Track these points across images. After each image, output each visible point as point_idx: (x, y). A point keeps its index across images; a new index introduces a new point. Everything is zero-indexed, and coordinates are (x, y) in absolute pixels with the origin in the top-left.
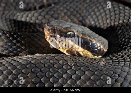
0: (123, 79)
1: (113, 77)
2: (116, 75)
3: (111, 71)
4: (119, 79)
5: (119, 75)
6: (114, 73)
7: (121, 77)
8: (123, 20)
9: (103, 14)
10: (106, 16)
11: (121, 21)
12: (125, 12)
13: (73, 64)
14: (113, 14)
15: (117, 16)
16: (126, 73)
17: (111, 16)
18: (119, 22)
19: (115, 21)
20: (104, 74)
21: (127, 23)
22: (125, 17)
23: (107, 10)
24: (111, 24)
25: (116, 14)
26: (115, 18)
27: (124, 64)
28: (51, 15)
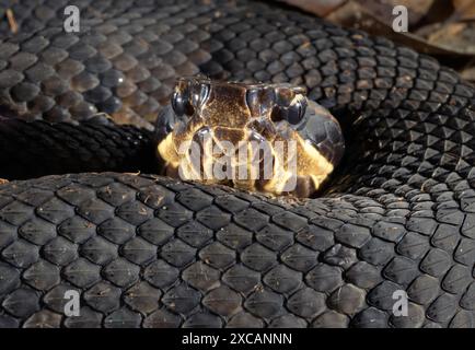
0: (375, 272)
1: (335, 260)
2: (346, 249)
3: (326, 233)
4: (359, 268)
5: (358, 251)
6: (337, 241)
7: (370, 261)
8: (373, 80)
9: (289, 57)
10: (300, 62)
11: (363, 83)
12: (378, 52)
13: (160, 199)
14: (329, 59)
15: (345, 63)
16: (390, 249)
17: (323, 64)
18: (355, 84)
19: (339, 82)
20: (296, 241)
21: (389, 90)
22: (380, 68)
23: (303, 43)
24: (323, 89)
25: (344, 58)
26: (341, 71)
27: (385, 215)
28: (69, 50)
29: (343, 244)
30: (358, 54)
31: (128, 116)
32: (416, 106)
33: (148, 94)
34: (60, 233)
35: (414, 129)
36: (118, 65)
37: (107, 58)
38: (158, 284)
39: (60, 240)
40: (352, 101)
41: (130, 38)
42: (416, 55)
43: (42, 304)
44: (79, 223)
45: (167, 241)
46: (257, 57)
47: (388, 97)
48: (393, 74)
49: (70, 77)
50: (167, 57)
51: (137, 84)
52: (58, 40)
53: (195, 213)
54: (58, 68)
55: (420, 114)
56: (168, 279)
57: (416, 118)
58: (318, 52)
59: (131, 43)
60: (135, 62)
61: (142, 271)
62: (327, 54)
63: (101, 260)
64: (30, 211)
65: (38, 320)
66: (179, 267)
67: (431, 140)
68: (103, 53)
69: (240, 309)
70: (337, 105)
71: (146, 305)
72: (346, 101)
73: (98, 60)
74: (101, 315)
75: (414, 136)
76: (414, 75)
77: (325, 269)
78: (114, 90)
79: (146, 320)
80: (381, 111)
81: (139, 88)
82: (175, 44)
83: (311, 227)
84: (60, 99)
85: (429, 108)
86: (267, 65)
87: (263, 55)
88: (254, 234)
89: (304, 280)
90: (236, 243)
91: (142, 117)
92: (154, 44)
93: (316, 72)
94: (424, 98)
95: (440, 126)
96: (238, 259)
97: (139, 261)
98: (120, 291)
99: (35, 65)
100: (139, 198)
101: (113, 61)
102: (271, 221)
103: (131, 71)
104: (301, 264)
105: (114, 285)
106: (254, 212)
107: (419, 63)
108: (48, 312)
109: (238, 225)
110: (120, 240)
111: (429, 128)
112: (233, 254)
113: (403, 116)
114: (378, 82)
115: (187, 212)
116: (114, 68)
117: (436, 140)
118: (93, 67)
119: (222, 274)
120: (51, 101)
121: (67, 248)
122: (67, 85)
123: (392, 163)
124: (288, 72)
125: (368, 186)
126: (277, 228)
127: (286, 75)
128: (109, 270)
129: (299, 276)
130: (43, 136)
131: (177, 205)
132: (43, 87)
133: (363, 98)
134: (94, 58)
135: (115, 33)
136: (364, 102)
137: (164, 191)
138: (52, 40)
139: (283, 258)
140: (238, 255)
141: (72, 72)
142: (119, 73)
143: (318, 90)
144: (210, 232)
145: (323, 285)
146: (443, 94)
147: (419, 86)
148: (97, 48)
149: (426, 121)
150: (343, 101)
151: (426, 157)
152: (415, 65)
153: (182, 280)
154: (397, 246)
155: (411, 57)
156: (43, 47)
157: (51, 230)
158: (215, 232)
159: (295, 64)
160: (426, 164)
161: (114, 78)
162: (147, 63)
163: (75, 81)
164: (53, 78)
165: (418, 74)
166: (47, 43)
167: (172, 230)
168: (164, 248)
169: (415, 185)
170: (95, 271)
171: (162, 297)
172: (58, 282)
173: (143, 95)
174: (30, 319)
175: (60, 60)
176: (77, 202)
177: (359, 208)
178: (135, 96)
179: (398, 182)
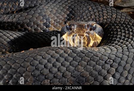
0: (117, 65)
1: (108, 63)
2: (110, 60)
3: (106, 57)
4: (113, 64)
5: (113, 60)
6: (108, 58)
7: (116, 62)
8: (107, 16)
9: (87, 12)
10: (90, 13)
11: (105, 17)
12: (107, 9)
13: (69, 52)
14: (96, 11)
15: (100, 12)
16: (120, 59)
17: (95, 13)
18: (103, 17)
19: (99, 17)
20: (100, 59)
21: (111, 19)
22: (108, 13)
23: (90, 8)
24: (96, 19)
25: (99, 11)
26: (99, 14)
27: (117, 51)
28: (39, 14)
29: (110, 59)
30: (103, 10)
31: (53, 28)
32: (118, 22)
33: (57, 23)
34: (48, 61)
35: (118, 28)
36: (50, 16)
37: (47, 15)
38: (70, 71)
39: (48, 63)
40: (103, 22)
41: (51, 9)
42: (115, 9)
43: (45, 78)
44: (52, 59)
45: (72, 61)
46: (80, 12)
47: (111, 20)
48: (111, 15)
49: (39, 20)
50: (60, 13)
51: (54, 20)
52: (36, 11)
53: (77, 54)
54: (37, 18)
55: (119, 24)
56: (73, 70)
57: (119, 26)
58: (94, 10)
59: (52, 11)
60: (53, 15)
61: (67, 68)
62: (95, 10)
63: (58, 67)
64: (41, 57)
65: (45, 82)
66: (75, 67)
67: (123, 31)
68: (46, 14)
69: (89, 75)
70: (100, 23)
71: (68, 76)
72: (102, 22)
73: (45, 16)
74: (58, 79)
75: (119, 30)
76: (116, 15)
77: (106, 65)
78: (49, 22)
79: (68, 80)
80: (110, 24)
81: (55, 21)
82: (61, 10)
83: (103, 56)
84: (38, 25)
85: (121, 23)
86: (82, 14)
87: (81, 11)
88: (90, 58)
89: (102, 68)
90: (87, 60)
91: (56, 28)
92: (57, 10)
93: (94, 15)
94: (119, 20)
95: (124, 27)
96: (87, 64)
97: (66, 66)
98: (62, 73)
99: (31, 18)
100: (65, 52)
101: (48, 15)
102: (94, 55)
103: (53, 17)
104: (101, 64)
105: (61, 72)
106: (90, 53)
107: (117, 11)
108: (46, 80)
109: (87, 56)
110: (61, 62)
111: (122, 28)
112: (86, 63)
113: (115, 25)
114: (108, 17)
115: (75, 54)
116: (49, 17)
117: (124, 31)
118: (44, 17)
119: (84, 68)
120: (36, 26)
121: (50, 65)
122: (39, 22)
123: (115, 37)
124: (87, 15)
125: (111, 43)
126: (95, 57)
127: (87, 16)
128: (59, 69)
129: (101, 67)
130: (37, 36)
131: (73, 53)
132: (34, 23)
133: (106, 21)
134: (44, 15)
135: (48, 9)
136: (106, 22)
137: (70, 50)
138: (34, 11)
139: (97, 63)
140: (87, 63)
141: (40, 19)
142: (50, 18)
143: (95, 19)
144: (81, 59)
145: (106, 69)
146: (123, 19)
147: (117, 17)
148: (44, 12)
149: (121, 26)
150: (101, 22)
151: (123, 35)
152: (116, 12)
153: (76, 70)
154: (121, 58)
155: (114, 10)
156: (33, 13)
157: (46, 61)
158: (82, 58)
159: (89, 13)
160: (123, 37)
161: (49, 20)
162: (56, 15)
163: (41, 21)
164: (36, 21)
165: (117, 14)
166: (34, 12)
167: (72, 59)
168: (71, 63)
169: (122, 43)
170: (56, 69)
171: (71, 74)
172: (49, 73)
173: (56, 23)
174: (43, 82)
175: (37, 16)
176: (51, 54)
177: (111, 50)
178: (54, 23)
179: (118, 42)
